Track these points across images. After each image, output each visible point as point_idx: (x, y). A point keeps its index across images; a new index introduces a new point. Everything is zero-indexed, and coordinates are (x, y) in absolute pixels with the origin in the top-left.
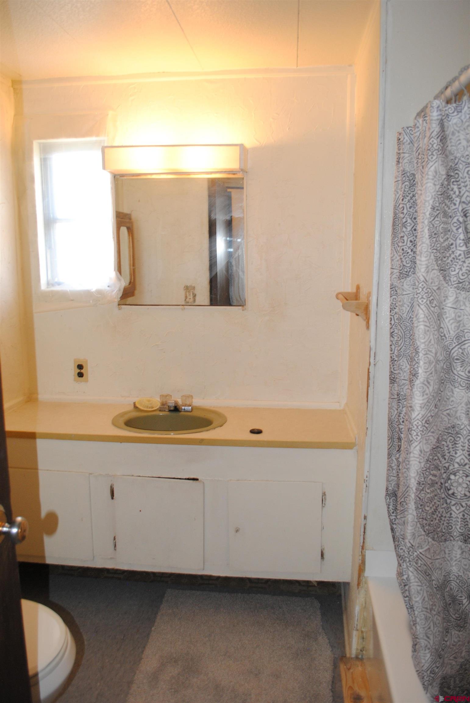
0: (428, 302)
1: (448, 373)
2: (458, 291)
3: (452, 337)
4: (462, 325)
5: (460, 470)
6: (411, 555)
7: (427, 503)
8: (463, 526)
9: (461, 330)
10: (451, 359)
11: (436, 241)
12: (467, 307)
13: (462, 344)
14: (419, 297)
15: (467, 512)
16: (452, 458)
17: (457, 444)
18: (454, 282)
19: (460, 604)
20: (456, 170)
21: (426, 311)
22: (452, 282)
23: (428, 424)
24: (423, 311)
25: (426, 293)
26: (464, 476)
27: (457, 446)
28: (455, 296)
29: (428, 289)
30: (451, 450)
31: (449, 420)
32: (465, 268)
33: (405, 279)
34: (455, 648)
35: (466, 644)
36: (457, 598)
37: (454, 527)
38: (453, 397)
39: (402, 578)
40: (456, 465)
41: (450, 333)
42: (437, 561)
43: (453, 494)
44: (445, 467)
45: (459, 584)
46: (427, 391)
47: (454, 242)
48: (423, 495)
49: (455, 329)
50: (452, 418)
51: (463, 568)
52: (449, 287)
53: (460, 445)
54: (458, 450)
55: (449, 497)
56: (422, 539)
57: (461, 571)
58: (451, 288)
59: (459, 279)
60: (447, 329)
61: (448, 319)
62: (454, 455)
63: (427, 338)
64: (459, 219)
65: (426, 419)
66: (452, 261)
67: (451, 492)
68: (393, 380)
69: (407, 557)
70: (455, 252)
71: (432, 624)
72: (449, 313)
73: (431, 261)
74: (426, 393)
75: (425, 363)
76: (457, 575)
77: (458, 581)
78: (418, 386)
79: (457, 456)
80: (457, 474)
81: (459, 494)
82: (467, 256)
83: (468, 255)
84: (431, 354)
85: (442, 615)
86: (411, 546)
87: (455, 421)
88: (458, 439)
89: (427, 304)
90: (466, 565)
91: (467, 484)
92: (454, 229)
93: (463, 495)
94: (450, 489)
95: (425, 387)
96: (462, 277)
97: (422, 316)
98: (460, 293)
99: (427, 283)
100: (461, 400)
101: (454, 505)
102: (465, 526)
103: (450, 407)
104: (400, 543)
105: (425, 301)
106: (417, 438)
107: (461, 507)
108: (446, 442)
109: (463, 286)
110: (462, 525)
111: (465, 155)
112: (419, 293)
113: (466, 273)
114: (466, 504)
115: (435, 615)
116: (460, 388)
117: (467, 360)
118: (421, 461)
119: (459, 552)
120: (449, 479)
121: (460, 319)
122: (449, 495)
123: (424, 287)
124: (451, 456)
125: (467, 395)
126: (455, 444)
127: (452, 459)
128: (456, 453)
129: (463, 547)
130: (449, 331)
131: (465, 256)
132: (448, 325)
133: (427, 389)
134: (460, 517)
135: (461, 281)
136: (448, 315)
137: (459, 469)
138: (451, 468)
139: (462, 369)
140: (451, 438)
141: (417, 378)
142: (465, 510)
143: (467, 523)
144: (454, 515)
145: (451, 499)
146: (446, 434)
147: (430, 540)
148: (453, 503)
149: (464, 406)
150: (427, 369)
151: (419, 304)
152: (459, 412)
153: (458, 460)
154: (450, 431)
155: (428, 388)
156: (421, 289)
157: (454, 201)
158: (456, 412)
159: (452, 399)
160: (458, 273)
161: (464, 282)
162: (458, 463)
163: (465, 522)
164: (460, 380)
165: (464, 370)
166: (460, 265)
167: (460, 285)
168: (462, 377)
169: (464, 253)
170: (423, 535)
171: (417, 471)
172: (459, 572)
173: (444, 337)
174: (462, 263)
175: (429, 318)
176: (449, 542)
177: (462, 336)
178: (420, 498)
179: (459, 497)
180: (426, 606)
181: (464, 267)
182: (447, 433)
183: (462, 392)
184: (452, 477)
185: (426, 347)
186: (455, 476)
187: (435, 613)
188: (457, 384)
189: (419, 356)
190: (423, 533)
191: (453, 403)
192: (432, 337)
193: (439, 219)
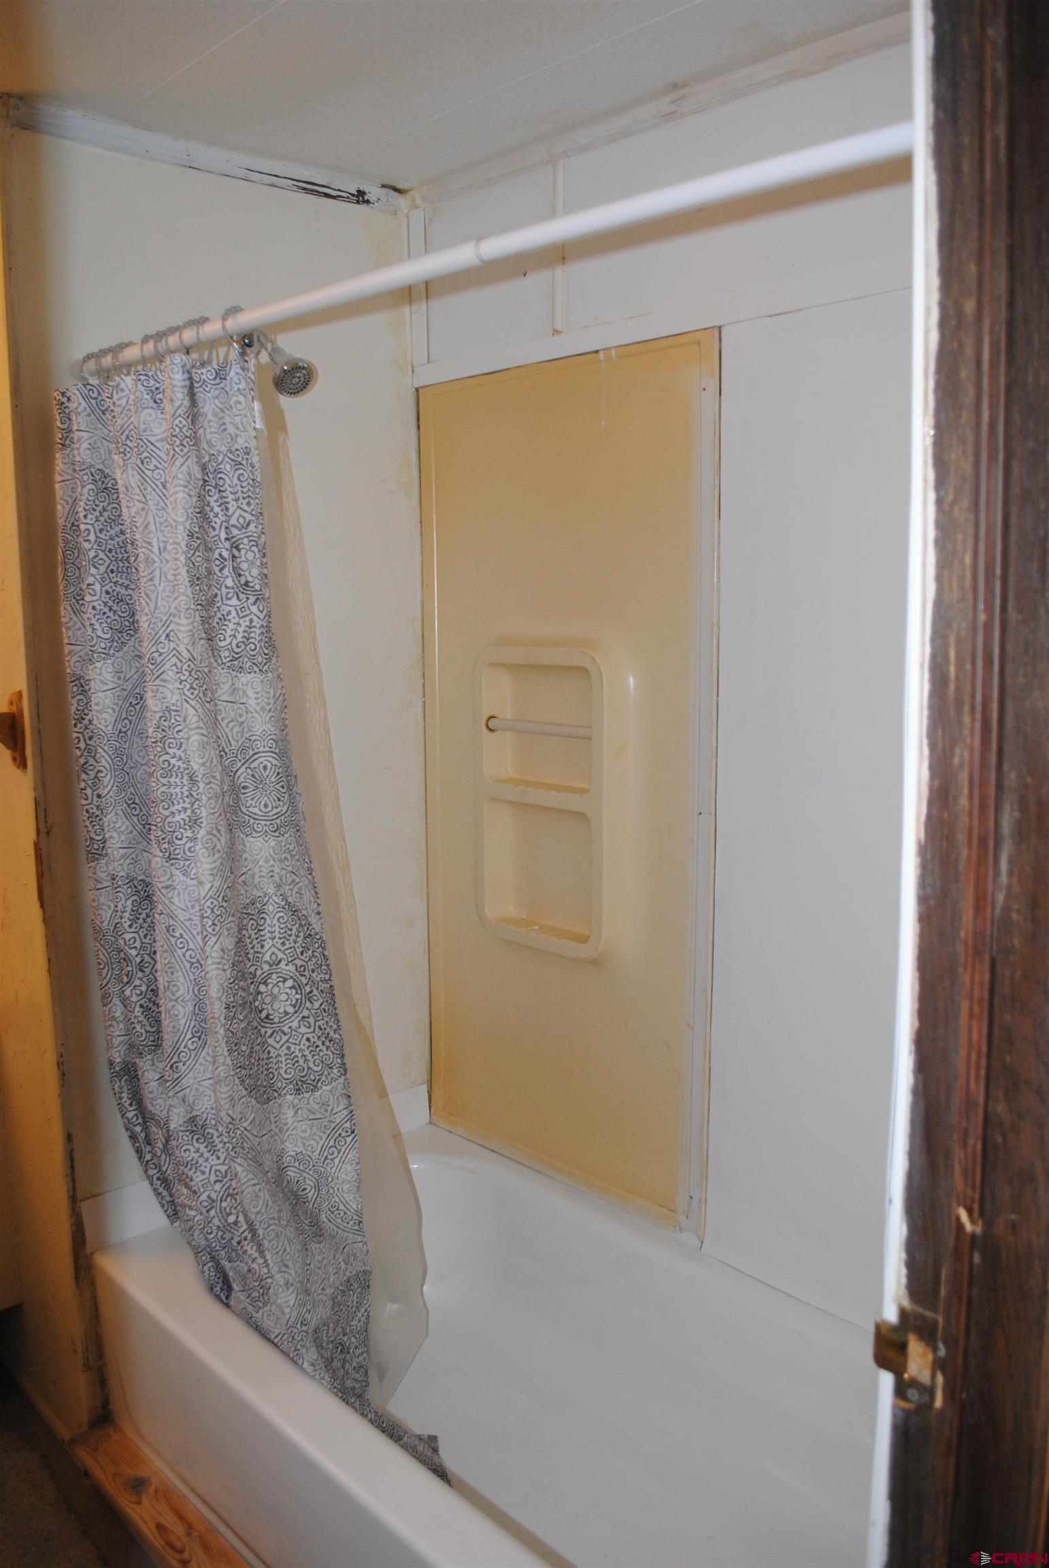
0: (201, 695)
1: (235, 813)
2: (234, 674)
3: (235, 751)
4: (246, 730)
5: (272, 974)
6: (233, 1138)
7: (242, 1038)
8: (291, 1066)
9: (246, 739)
10: (237, 788)
11: (200, 590)
12: (250, 698)
13: (251, 760)
14: (185, 686)
15: (294, 1041)
16: (258, 955)
17: (262, 930)
18: (225, 658)
19: (305, 1203)
20: (219, 473)
21: (200, 710)
22: (223, 658)
23: (226, 901)
24: (196, 711)
25: (196, 679)
26: (279, 981)
27: (262, 933)
28: (230, 682)
29: (198, 673)
30: (255, 942)
31: (246, 891)
32: (241, 634)
33: (102, 662)
34: (321, 1273)
35: (332, 1262)
36: (299, 1193)
37: (276, 1074)
38: (245, 852)
39: (201, 1199)
40: (266, 967)
41: (231, 745)
42: (264, 1137)
43: (267, 1017)
44: (251, 973)
45: (299, 1169)
46: (219, 847)
47: (219, 592)
48: (236, 1026)
49: (237, 736)
50: (249, 889)
51: (301, 1137)
52: (220, 668)
53: (266, 931)
54: (264, 940)
55: (262, 1024)
56: (243, 1103)
57: (299, 1144)
58: (223, 669)
59: (232, 653)
60: (225, 738)
61: (226, 721)
62: (259, 950)
63: (206, 756)
64: (222, 553)
65: (222, 894)
66: (218, 623)
67: (264, 1015)
68: (96, 854)
69: (228, 1142)
70: (221, 609)
71: (286, 1242)
72: (225, 712)
73: (196, 624)
74: (216, 849)
75: (210, 799)
76: (293, 1154)
77: (296, 1164)
78: (204, 839)
79: (264, 951)
80: (269, 981)
81: (276, 1014)
82: (241, 615)
83: (242, 612)
84: (216, 782)
85: (293, 1224)
86: (231, 1120)
87: (254, 893)
88: (263, 921)
89: (200, 698)
90: (304, 1131)
91: (287, 994)
92: (217, 569)
93: (283, 1015)
94: (263, 1009)
95: (215, 840)
96: (237, 650)
97: (195, 719)
98: (236, 676)
99: (195, 663)
100: (257, 855)
101: (271, 1036)
102: (294, 1065)
103: (245, 870)
104: (180, 1141)
105: (196, 692)
106: (214, 930)
107: (282, 1035)
108: (247, 930)
109: (240, 664)
110: (288, 1066)
111: (233, 450)
112: (185, 681)
113: (243, 642)
114: (290, 1027)
115: (286, 1226)
116: (255, 834)
117: (261, 786)
118: (226, 967)
119: (291, 1113)
120: (259, 993)
121: (243, 719)
122: (262, 1021)
123: (193, 669)
124: (256, 952)
125: (267, 844)
126: (259, 930)
127: (258, 958)
128: (262, 947)
129: (296, 1101)
130: (229, 741)
131: (238, 614)
132: (227, 730)
133: (218, 843)
134: (283, 1054)
135: (236, 656)
136: (224, 715)
137: (271, 971)
138: (258, 973)
139: (253, 802)
140: (252, 922)
141: (200, 826)
142: (290, 1038)
143: (296, 1059)
144: (273, 1053)
145: (266, 1027)
146: (246, 916)
147: (254, 1102)
148: (270, 1031)
149: (264, 864)
150: (214, 808)
151: (188, 699)
152: (257, 876)
153: (267, 957)
154: (249, 911)
155: (219, 840)
156: (187, 673)
157: (213, 524)
158: (253, 876)
159: (245, 856)
160: (231, 643)
161: (241, 657)
162: (266, 962)
163: (292, 1060)
164: (252, 821)
165: (257, 804)
166: (232, 630)
167: (236, 663)
168: (256, 817)
169: (236, 609)
170: (245, 1096)
171: (221, 985)
172: (296, 1149)
173: (222, 753)
174: (235, 626)
175: (205, 720)
176: (273, 1101)
177: (248, 748)
178: (232, 1032)
179: (277, 1020)
180: (272, 1216)
181: (239, 633)
182: (246, 914)
183: (259, 841)
184: (262, 988)
185: (208, 771)
186: (267, 985)
187: (285, 1223)
188: (248, 829)
189: (199, 787)
190: (245, 1093)
191: (247, 862)
192: (212, 753)
193: (200, 554)
